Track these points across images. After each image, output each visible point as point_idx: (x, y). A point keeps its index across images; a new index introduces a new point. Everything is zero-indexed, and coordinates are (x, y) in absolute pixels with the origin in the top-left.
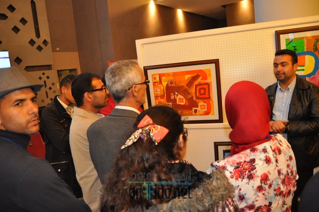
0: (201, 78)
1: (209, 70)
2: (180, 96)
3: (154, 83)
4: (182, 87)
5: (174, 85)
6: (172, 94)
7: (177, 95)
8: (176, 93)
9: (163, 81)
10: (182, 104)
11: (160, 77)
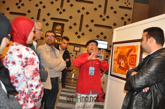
0: (133, 51)
1: (137, 46)
2: (123, 62)
3: (115, 52)
4: (124, 56)
5: (121, 54)
6: (120, 59)
7: (122, 60)
8: (122, 59)
9: (118, 51)
10: (123, 66)
11: (117, 48)
